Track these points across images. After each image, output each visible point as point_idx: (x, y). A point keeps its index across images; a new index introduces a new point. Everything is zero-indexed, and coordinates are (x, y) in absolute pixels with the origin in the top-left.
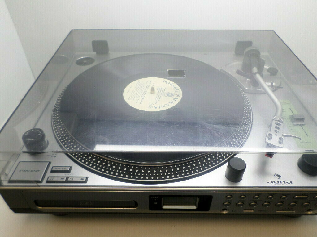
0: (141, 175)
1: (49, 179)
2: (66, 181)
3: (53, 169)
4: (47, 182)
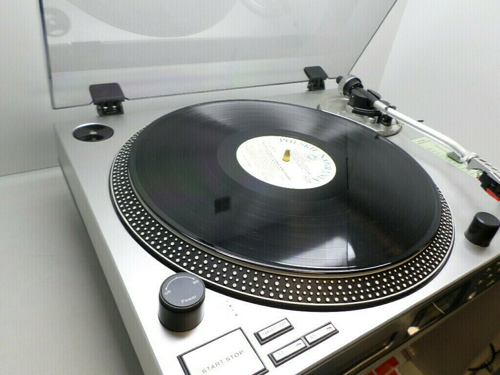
0: (402, 283)
1: (278, 356)
2: (308, 346)
3: (263, 337)
4: (278, 363)
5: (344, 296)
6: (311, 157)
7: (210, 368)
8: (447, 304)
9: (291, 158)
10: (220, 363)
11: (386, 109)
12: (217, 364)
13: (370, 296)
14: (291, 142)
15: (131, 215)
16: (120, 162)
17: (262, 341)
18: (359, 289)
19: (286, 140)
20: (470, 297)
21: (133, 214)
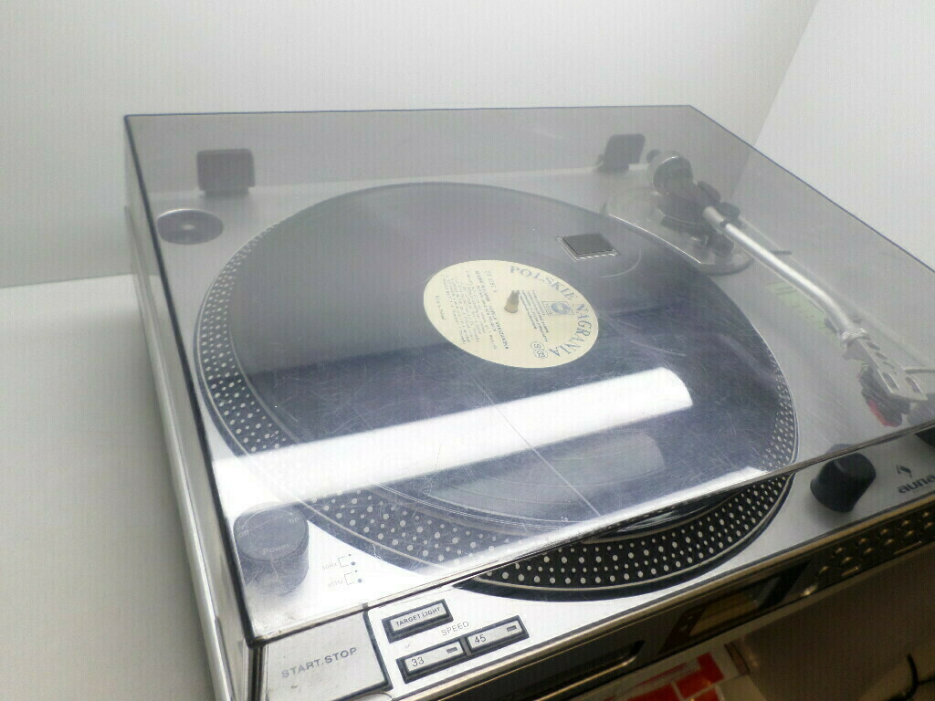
0: (661, 563)
1: (411, 666)
2: (469, 654)
3: (396, 628)
4: (409, 677)
5: (552, 575)
6: (560, 308)
7: (297, 670)
8: (755, 601)
9: (521, 306)
10: (315, 664)
11: (723, 225)
12: (310, 665)
13: (598, 580)
14: (531, 274)
15: (220, 387)
16: (220, 288)
17: (393, 636)
18: (579, 566)
19: (522, 272)
20: (807, 593)
21: (223, 385)
